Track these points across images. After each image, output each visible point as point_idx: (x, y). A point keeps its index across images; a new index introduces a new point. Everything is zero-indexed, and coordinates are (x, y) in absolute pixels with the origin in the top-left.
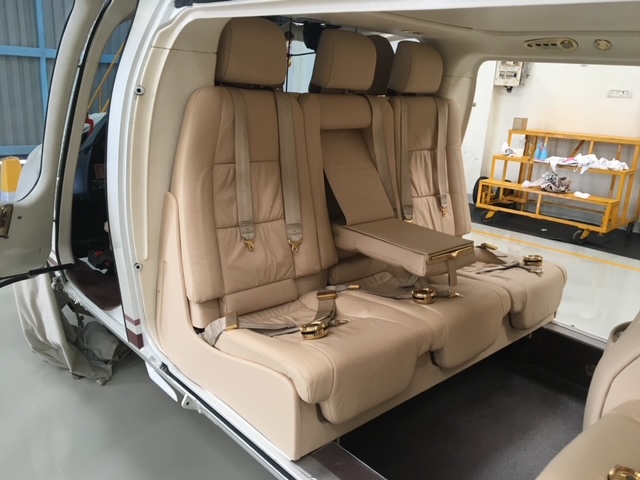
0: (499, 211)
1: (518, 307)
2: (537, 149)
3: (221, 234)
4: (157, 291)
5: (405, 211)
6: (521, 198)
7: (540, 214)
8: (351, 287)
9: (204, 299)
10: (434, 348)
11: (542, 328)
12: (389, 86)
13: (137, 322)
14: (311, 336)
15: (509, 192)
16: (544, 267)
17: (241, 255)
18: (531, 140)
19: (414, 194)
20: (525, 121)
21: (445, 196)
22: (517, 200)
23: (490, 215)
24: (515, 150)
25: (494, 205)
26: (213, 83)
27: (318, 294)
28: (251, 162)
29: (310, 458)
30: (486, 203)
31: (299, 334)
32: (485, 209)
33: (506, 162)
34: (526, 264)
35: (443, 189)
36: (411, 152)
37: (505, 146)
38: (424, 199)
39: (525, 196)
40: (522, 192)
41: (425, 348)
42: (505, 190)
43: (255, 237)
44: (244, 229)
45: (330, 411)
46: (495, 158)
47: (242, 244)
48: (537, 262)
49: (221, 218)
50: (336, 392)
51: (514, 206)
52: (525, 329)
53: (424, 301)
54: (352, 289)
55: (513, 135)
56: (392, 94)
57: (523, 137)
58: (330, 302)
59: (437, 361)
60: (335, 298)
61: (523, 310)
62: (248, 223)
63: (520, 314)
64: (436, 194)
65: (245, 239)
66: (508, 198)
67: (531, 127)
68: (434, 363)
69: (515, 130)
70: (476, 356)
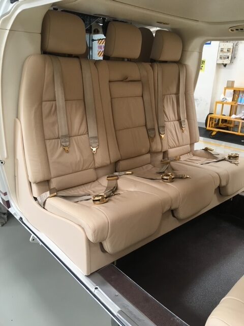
0: (219, 131)
1: (224, 184)
2: (240, 97)
3: (48, 143)
4: (15, 176)
5: (160, 130)
6: (231, 124)
7: (241, 132)
8: (127, 173)
9: (38, 180)
10: (173, 208)
11: (238, 195)
12: (151, 57)
13: (5, 194)
14: (98, 202)
15: (224, 121)
16: (240, 160)
17: (61, 155)
18: (236, 93)
19: (166, 119)
20: (233, 82)
21: (184, 121)
22: (228, 125)
23: (214, 133)
24: (227, 98)
25: (216, 128)
26: (40, 53)
27: (108, 177)
28: (66, 100)
29: (96, 274)
30: (212, 127)
31: (91, 201)
32: (211, 130)
33: (223, 105)
34: (229, 159)
35: (183, 117)
36: (164, 96)
37: (222, 96)
38: (172, 123)
39: (233, 122)
40: (231, 121)
41: (167, 208)
42: (222, 120)
43: (69, 144)
44: (63, 140)
45: (107, 246)
46: (217, 103)
47: (61, 148)
48: (236, 157)
49: (48, 133)
50: (110, 236)
51: (227, 128)
52: (228, 196)
53: (168, 181)
54: (128, 174)
55: (227, 90)
56: (153, 61)
57: (232, 91)
58: (115, 181)
59: (175, 215)
60: (117, 179)
61: (227, 185)
62: (65, 136)
63: (225, 187)
64: (179, 120)
65: (63, 146)
66: (224, 124)
67: (236, 85)
68: (174, 216)
69: (228, 87)
70: (199, 212)
